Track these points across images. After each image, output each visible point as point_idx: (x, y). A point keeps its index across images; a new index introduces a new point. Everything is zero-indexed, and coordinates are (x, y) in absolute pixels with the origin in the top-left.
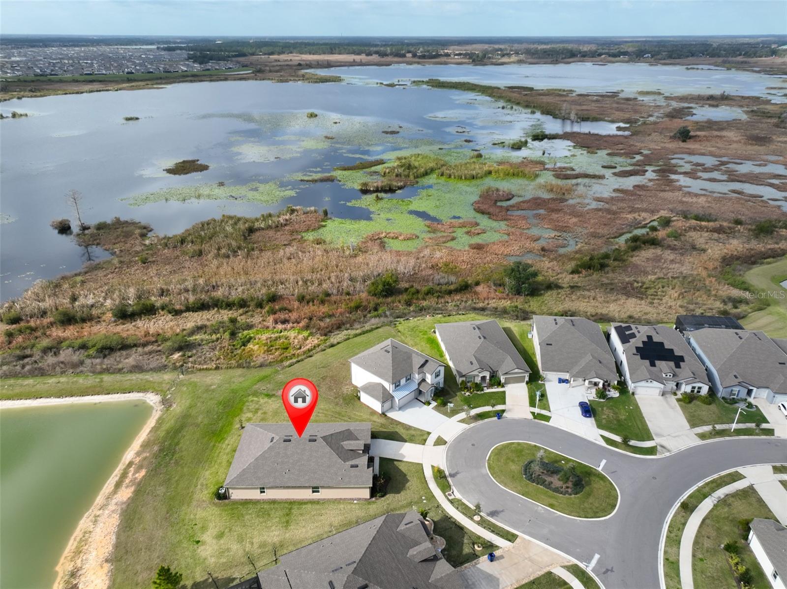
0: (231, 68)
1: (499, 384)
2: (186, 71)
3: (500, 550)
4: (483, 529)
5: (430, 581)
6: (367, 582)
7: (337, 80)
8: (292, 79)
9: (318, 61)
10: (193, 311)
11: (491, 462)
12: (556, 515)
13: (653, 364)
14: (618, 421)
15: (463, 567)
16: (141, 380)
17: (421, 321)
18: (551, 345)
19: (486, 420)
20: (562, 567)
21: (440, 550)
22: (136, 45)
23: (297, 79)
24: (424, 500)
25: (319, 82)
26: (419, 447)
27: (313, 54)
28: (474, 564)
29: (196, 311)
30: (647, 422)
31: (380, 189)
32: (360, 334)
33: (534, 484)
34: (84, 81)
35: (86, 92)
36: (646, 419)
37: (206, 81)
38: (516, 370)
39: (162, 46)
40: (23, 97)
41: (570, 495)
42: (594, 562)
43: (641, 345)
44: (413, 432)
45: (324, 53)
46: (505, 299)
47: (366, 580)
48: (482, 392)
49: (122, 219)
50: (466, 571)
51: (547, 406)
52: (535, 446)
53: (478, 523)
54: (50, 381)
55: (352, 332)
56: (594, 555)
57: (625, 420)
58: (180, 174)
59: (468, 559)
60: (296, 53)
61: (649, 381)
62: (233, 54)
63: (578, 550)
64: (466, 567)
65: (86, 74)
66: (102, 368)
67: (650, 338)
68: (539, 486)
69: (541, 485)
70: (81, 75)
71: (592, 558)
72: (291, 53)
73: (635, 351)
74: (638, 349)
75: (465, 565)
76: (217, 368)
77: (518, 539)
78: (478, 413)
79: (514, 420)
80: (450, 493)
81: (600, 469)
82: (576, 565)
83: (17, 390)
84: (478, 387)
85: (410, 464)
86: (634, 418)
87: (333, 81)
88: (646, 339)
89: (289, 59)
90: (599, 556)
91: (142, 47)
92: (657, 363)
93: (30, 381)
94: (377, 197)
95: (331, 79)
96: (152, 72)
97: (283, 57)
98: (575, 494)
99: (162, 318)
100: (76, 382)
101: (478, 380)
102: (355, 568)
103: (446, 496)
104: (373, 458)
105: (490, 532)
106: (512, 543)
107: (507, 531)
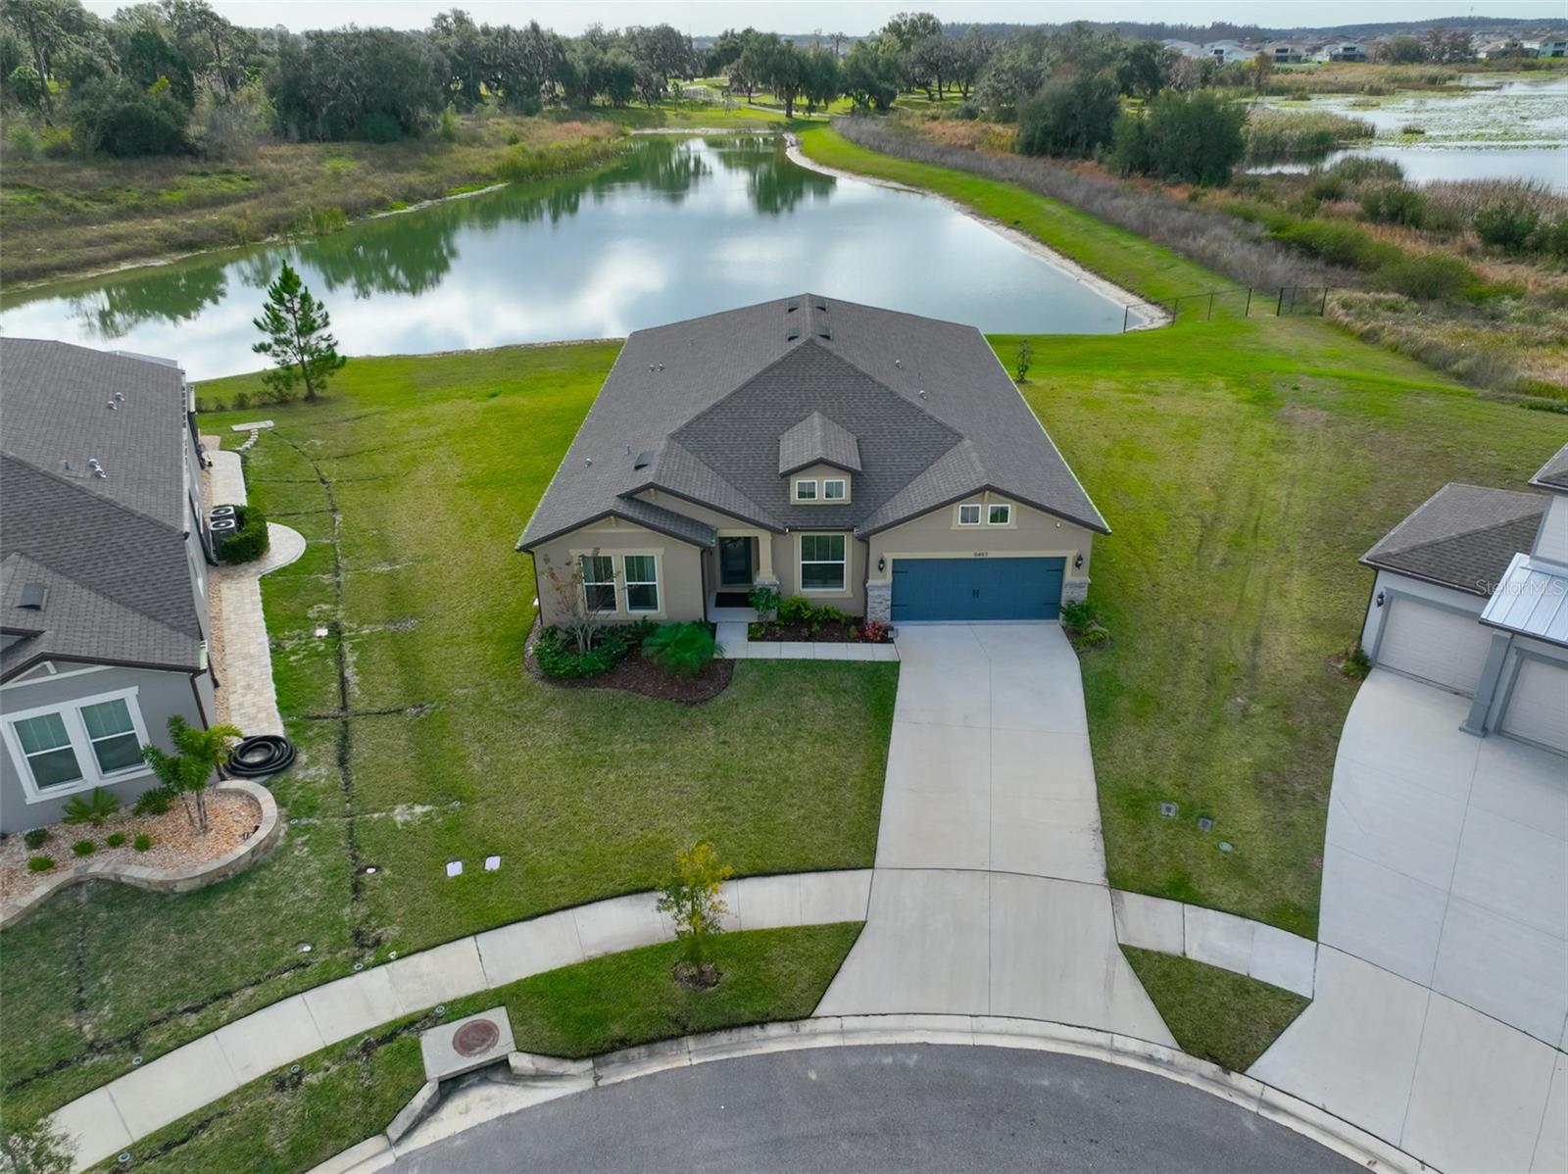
103: (460, 1008)
104: (884, 636)
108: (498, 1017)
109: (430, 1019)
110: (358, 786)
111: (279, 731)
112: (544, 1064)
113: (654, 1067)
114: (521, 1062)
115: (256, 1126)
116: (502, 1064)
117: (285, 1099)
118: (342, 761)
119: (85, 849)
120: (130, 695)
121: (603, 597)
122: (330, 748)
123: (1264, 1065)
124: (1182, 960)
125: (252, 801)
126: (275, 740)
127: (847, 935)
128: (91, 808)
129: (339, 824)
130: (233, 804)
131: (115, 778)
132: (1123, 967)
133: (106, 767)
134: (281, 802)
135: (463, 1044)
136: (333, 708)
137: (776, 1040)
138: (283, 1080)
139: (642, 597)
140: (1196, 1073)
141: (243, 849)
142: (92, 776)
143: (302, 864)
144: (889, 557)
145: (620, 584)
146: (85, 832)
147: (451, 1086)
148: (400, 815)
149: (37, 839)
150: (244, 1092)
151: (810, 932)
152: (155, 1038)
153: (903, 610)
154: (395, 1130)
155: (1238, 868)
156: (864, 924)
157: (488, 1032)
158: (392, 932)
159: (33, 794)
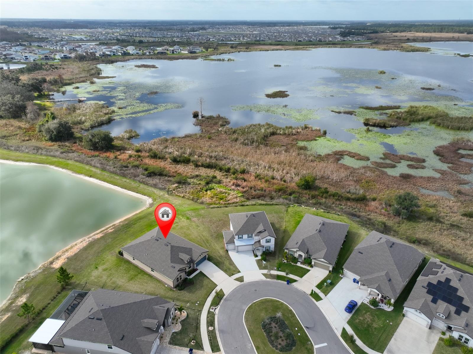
0: (359, 40)
1: (310, 264)
2: (331, 41)
3: (202, 351)
4: (207, 335)
5: (137, 338)
6: (103, 318)
7: (427, 50)
8: (393, 48)
9: (423, 37)
10: (204, 167)
11: (254, 305)
13: (434, 301)
14: (369, 326)
15: (174, 346)
16: (152, 191)
17: (307, 210)
18: (362, 253)
19: (279, 281)
21: (174, 331)
22: (319, 26)
23: (396, 48)
24: (197, 303)
25: (410, 51)
26: (226, 276)
27: (426, 32)
28: (181, 349)
29: (206, 168)
30: (393, 339)
31: (376, 125)
32: (263, 205)
33: (263, 330)
34: (274, 45)
35: (271, 50)
36: (394, 336)
37: (338, 47)
38: (322, 260)
39: (332, 26)
40: (241, 51)
41: (277, 349)
43: (435, 283)
44: (231, 267)
45: (435, 32)
46: (385, 216)
47: (103, 316)
48: (295, 264)
49: (221, 116)
50: (173, 350)
51: (327, 292)
52: (291, 310)
53: (209, 331)
54: (123, 180)
55: (263, 202)
57: (375, 328)
58: (270, 98)
59: (181, 345)
60: (414, 32)
61: (419, 311)
62: (369, 31)
64: (175, 348)
65: (278, 41)
66: (142, 181)
67: (448, 280)
68: (264, 333)
69: (266, 333)
70: (276, 41)
72: (410, 31)
73: (426, 285)
74: (430, 284)
75: (176, 346)
76: (183, 197)
78: (279, 274)
79: (296, 289)
80: (214, 308)
81: (316, 347)
83: (112, 179)
84: (295, 260)
85: (211, 282)
86: (384, 331)
87: (422, 51)
88: (443, 280)
89: (405, 35)
91: (321, 27)
92: (440, 302)
93: (118, 177)
94: (368, 129)
95: (421, 50)
96: (311, 41)
97: (403, 34)
98: (279, 351)
99: (189, 167)
100: (131, 183)
101: (296, 255)
102: (105, 309)
103: (210, 308)
104: (196, 270)
105: (209, 340)
106: (213, 352)
107: (218, 345)
114: (216, 307)
117: (209, 318)
123: (244, 280)
124: (237, 278)
127: (221, 290)
132: (235, 281)
135: (212, 309)
139: (181, 278)
140: (242, 283)
145: (179, 279)
147: (215, 311)
151: (219, 291)
154: (215, 314)
156: (221, 288)
158: (200, 309)
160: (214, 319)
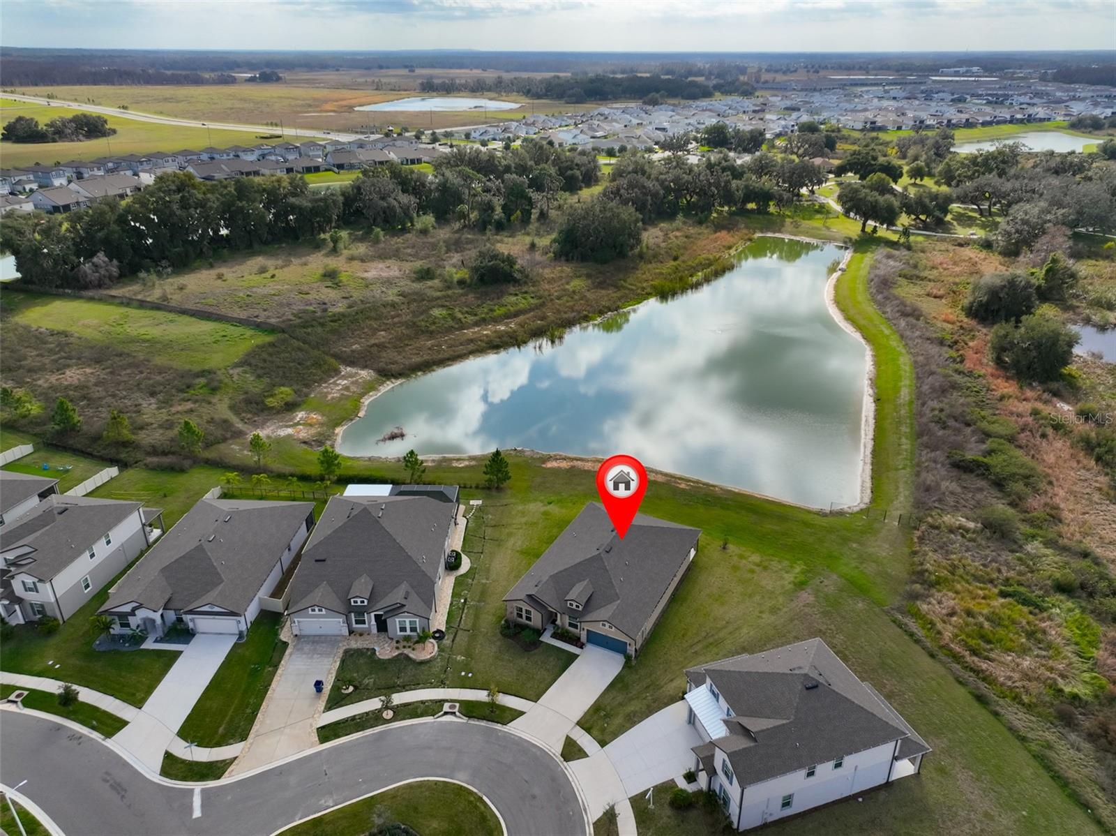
3: (323, 708)
4: (367, 710)
12: (299, 815)
15: (339, 659)
20: (235, 758)
21: (376, 649)
24: (467, 674)
26: (577, 715)
28: (330, 672)
42: (197, 802)
50: (328, 659)
53: (379, 712)
56: (202, 812)
59: (341, 670)
63: (229, 798)
64: (335, 662)
71: (203, 806)
75: (338, 663)
77: (317, 739)
80: (456, 710)
82: (219, 778)
85: (542, 686)
90: (194, 817)
103: (452, 701)
104: (580, 647)
105: (355, 716)
106: (318, 729)
107: (339, 737)
108: (457, 705)
109: (447, 701)
110: (454, 648)
111: (444, 630)
112: (461, 716)
113: (477, 723)
114: (458, 714)
115: (417, 708)
116: (455, 713)
117: (422, 705)
118: (453, 641)
119: (404, 647)
120: (417, 620)
121: (520, 616)
122: (452, 636)
123: (571, 763)
124: (575, 742)
125: (434, 646)
126: (442, 632)
127: (522, 713)
128: (407, 638)
129: (447, 656)
130: (430, 645)
131: (412, 634)
132: (564, 739)
133: (411, 631)
134: (438, 647)
135: (450, 707)
136: (456, 626)
137: (498, 727)
138: (423, 702)
139: (529, 619)
140: (559, 759)
141: (429, 657)
142: (408, 632)
143: (438, 663)
144: (586, 628)
145: (524, 614)
146: (405, 643)
147: (446, 713)
148: (458, 658)
149: (398, 642)
150: (417, 702)
151: (516, 710)
152: (407, 688)
153: (589, 641)
154: (436, 716)
155: (603, 730)
156: (525, 713)
157: (455, 707)
158: (448, 682)
159: (399, 633)
160: (419, 717)
